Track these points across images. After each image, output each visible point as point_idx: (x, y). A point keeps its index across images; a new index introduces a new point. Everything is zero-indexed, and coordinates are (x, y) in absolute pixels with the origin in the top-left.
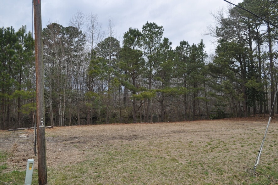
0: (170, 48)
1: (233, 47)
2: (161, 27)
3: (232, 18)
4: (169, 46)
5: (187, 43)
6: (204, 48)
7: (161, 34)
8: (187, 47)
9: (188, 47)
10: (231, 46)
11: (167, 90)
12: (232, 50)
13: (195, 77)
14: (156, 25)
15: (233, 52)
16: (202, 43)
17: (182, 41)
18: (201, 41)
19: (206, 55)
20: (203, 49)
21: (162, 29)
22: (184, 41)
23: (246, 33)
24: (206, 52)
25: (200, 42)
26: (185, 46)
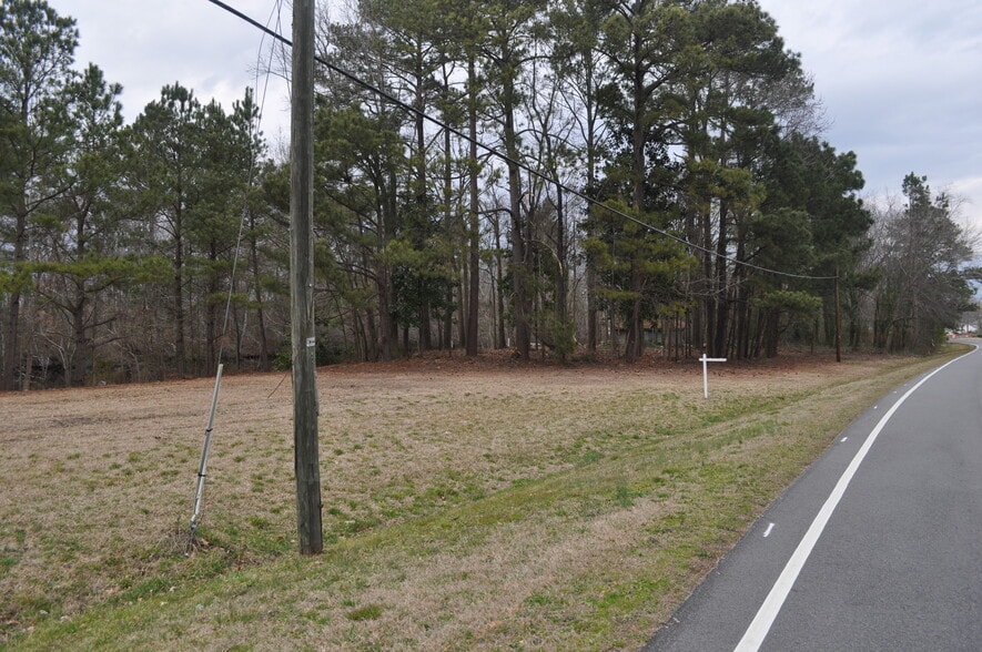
0: (113, 107)
1: (346, 126)
2: (68, 23)
3: (367, 28)
4: (108, 99)
5: (191, 96)
6: (255, 121)
7: (69, 46)
8: (190, 110)
9: (194, 109)
10: (341, 122)
11: (86, 267)
12: (345, 137)
13: (209, 220)
14: (51, 13)
15: (344, 146)
16: (248, 103)
17: (172, 84)
18: (247, 95)
19: (262, 145)
20: (254, 123)
21: (74, 28)
22: (177, 85)
23: (410, 86)
24: (261, 134)
25: (242, 98)
26: (183, 105)
